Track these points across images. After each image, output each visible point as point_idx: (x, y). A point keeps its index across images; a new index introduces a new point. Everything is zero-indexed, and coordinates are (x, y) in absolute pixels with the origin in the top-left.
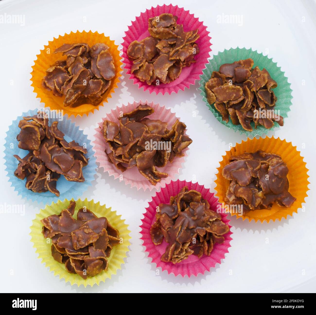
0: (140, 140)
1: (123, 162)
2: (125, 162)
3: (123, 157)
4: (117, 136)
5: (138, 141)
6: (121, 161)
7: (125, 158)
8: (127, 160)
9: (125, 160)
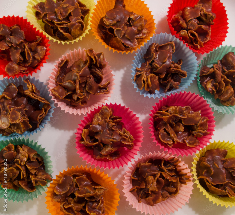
0: (79, 80)
1: (82, 100)
2: (83, 99)
3: (79, 97)
4: (66, 91)
5: (79, 81)
6: (81, 100)
7: (81, 96)
8: (84, 96)
9: (82, 97)
